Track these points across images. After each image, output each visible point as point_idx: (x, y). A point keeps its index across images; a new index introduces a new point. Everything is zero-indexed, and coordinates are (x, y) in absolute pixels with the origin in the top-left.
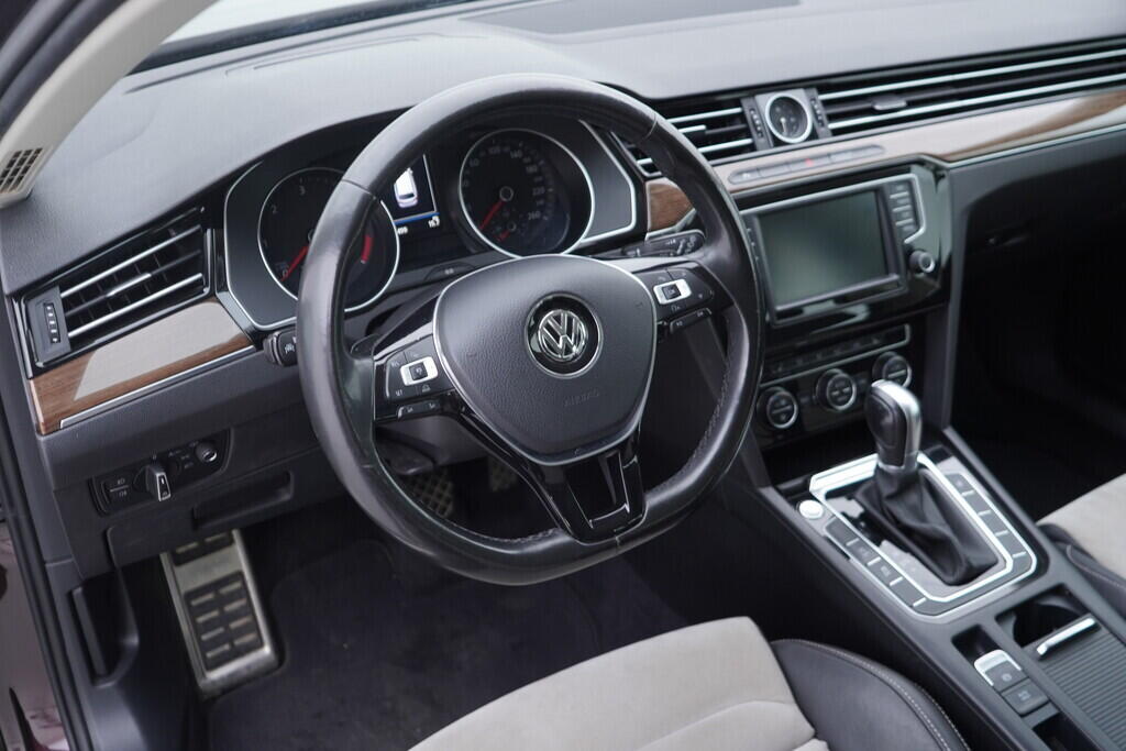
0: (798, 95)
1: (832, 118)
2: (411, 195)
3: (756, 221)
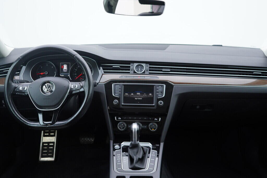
0: (144, 65)
1: (150, 70)
2: (66, 70)
3: (123, 86)
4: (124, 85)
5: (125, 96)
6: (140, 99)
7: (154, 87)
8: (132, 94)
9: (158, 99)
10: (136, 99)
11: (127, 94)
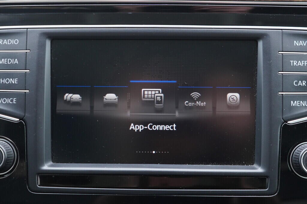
3: (48, 43)
4: (54, 38)
5: (61, 108)
6: (166, 128)
7: (260, 44)
8: (111, 97)
9: (286, 130)
10: (140, 128)
11: (77, 97)
